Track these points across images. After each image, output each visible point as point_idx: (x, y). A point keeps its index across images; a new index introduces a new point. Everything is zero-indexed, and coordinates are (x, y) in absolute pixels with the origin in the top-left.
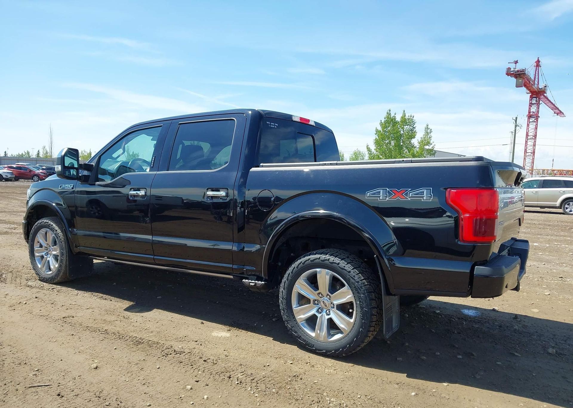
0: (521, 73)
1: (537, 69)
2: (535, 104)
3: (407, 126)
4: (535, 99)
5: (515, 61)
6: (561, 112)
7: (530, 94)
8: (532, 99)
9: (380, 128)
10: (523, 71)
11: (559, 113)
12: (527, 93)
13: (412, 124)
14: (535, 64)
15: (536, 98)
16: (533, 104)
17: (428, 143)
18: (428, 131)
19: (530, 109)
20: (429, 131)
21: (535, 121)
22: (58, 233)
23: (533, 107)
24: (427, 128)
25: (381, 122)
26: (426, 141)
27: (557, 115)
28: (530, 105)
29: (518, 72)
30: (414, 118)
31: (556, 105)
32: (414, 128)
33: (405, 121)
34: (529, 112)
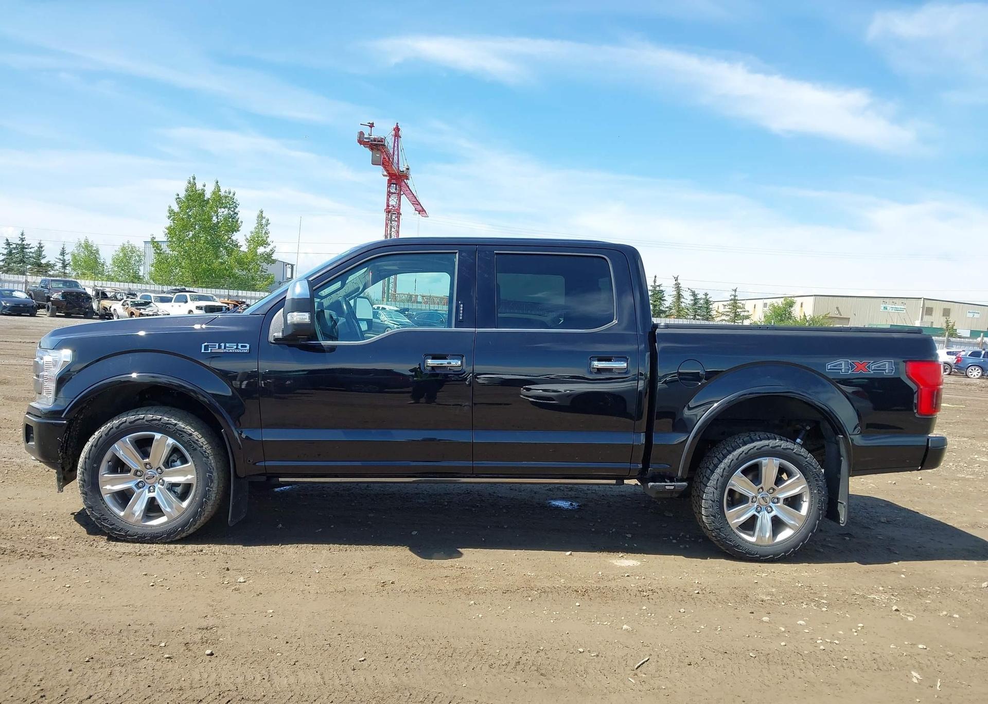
0: (379, 143)
1: (397, 140)
2: (395, 193)
3: (223, 210)
4: (395, 186)
5: (369, 123)
6: (424, 210)
7: (388, 178)
8: (390, 185)
9: (176, 208)
10: (382, 140)
11: (422, 211)
12: (384, 175)
13: (231, 206)
14: (393, 133)
15: (396, 184)
16: (392, 193)
17: (264, 243)
18: (262, 222)
19: (388, 200)
20: (264, 221)
21: (396, 219)
22: (197, 440)
23: (393, 198)
24: (261, 216)
25: (179, 198)
26: (259, 239)
27: (419, 213)
28: (388, 195)
29: (375, 141)
30: (235, 197)
31: (417, 198)
32: (235, 213)
33: (221, 200)
34: (388, 206)
